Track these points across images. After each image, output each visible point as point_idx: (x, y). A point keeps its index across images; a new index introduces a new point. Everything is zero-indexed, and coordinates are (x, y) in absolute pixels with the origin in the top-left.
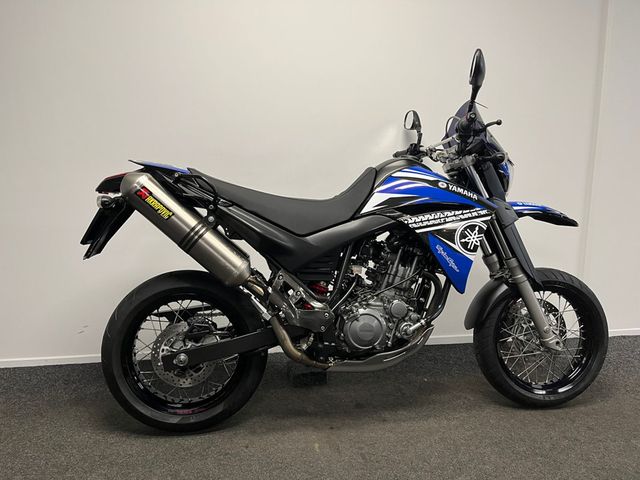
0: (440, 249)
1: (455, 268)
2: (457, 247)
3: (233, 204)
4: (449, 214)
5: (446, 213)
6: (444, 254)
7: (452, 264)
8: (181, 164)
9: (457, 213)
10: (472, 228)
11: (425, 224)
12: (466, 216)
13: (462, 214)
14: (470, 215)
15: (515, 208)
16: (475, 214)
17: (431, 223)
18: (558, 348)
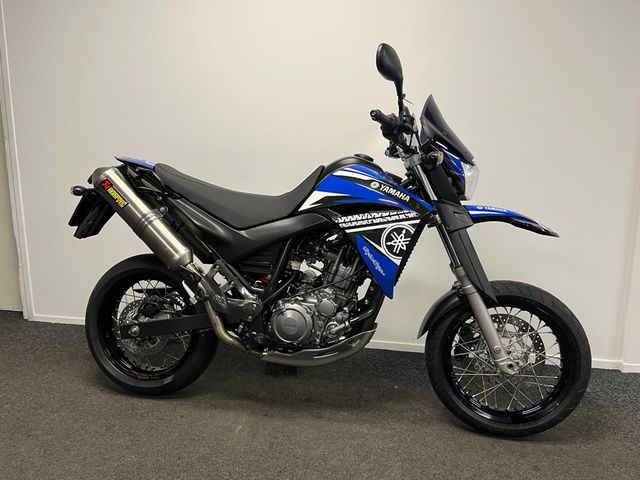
0: (366, 250)
1: (381, 271)
2: (383, 249)
3: (182, 197)
4: (377, 215)
5: (373, 214)
6: (370, 256)
7: (378, 267)
8: (150, 160)
9: (384, 214)
10: (399, 231)
11: (354, 224)
12: (393, 218)
13: (390, 216)
14: (397, 217)
15: (472, 212)
16: (403, 217)
17: (359, 223)
18: (510, 372)
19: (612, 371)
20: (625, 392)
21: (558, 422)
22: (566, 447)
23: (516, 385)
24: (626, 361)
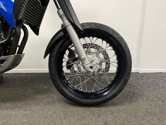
18: (92, 70)
19: (136, 73)
20: (142, 80)
21: (117, 95)
22: (121, 108)
23: (96, 79)
24: (141, 68)
